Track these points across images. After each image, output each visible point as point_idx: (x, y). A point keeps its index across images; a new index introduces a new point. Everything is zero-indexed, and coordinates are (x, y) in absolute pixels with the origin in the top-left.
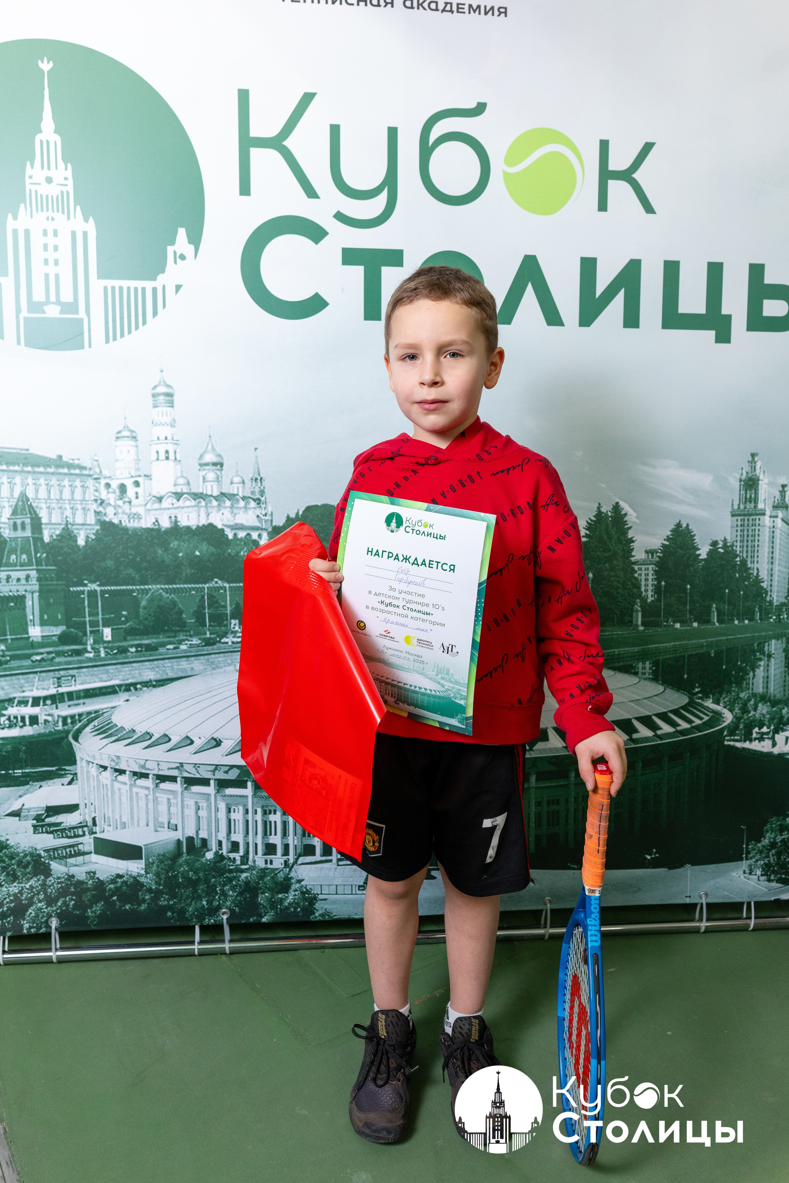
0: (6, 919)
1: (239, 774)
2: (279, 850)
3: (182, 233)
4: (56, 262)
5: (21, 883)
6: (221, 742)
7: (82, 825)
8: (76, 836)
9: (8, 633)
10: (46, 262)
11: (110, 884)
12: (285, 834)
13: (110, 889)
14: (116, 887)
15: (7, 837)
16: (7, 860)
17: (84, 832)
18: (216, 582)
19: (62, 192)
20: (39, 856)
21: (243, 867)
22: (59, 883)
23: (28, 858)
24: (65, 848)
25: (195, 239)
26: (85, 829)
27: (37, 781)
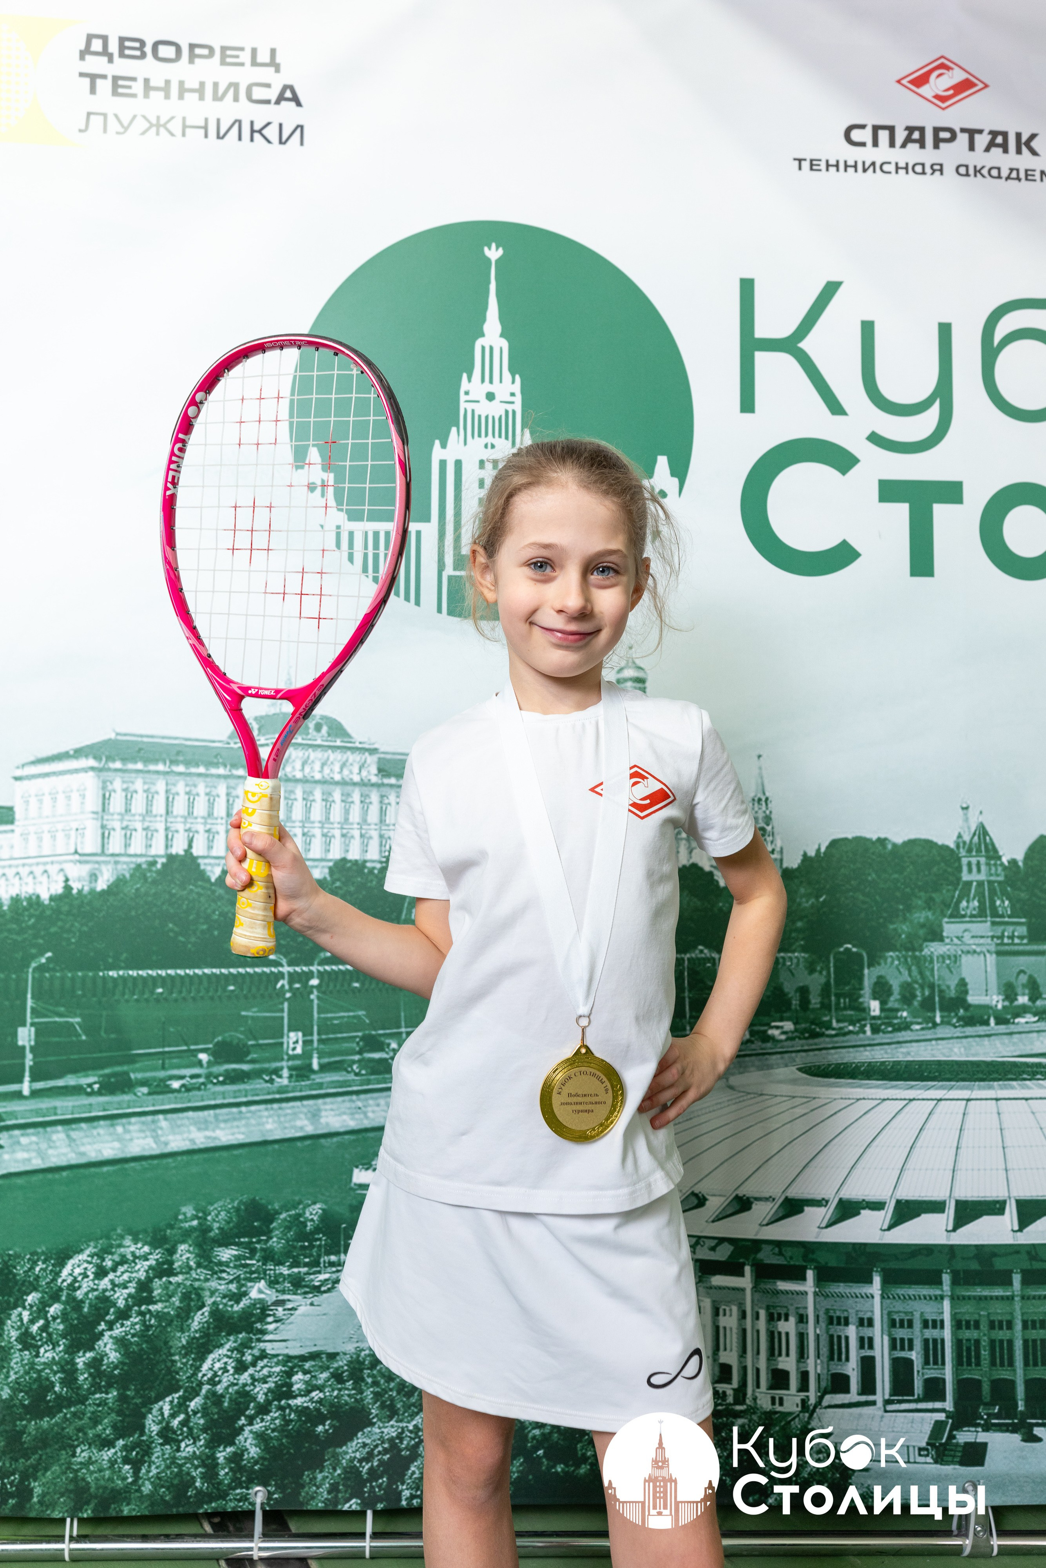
0: (377, 1481)
1: (732, 1252)
2: (794, 1381)
3: (662, 461)
5: (401, 1421)
6: (705, 1199)
9: (403, 1023)
11: (533, 1428)
12: (802, 1354)
13: (534, 1438)
14: (543, 1434)
16: (382, 1381)
18: (701, 951)
19: (506, 413)
21: (739, 1408)
25: (680, 470)
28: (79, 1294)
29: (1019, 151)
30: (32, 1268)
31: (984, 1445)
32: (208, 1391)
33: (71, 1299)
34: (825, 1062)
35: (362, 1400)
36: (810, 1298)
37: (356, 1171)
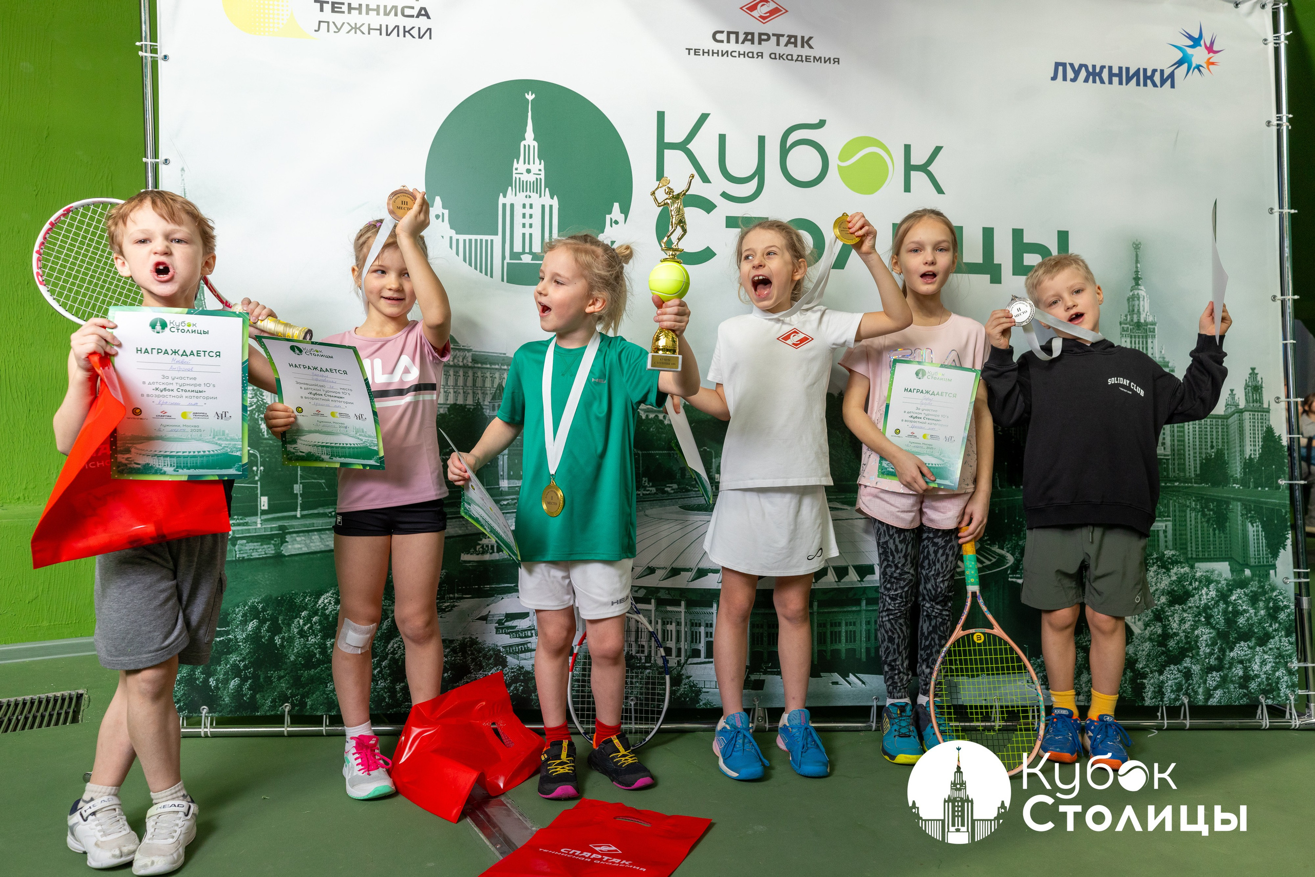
1: (647, 593)
2: (674, 653)
3: (616, 206)
4: (531, 226)
7: (531, 629)
8: (526, 637)
10: (524, 225)
12: (678, 640)
15: (477, 636)
17: (532, 634)
19: (537, 179)
20: (499, 650)
21: (647, 665)
22: (512, 672)
23: (491, 652)
24: (518, 645)
25: (625, 210)
26: (533, 631)
27: (501, 594)
28: (327, 612)
29: (803, 46)
30: (304, 600)
31: (764, 681)
32: (391, 657)
33: (324, 614)
34: (693, 503)
35: (466, 661)
36: (683, 614)
37: (462, 555)
